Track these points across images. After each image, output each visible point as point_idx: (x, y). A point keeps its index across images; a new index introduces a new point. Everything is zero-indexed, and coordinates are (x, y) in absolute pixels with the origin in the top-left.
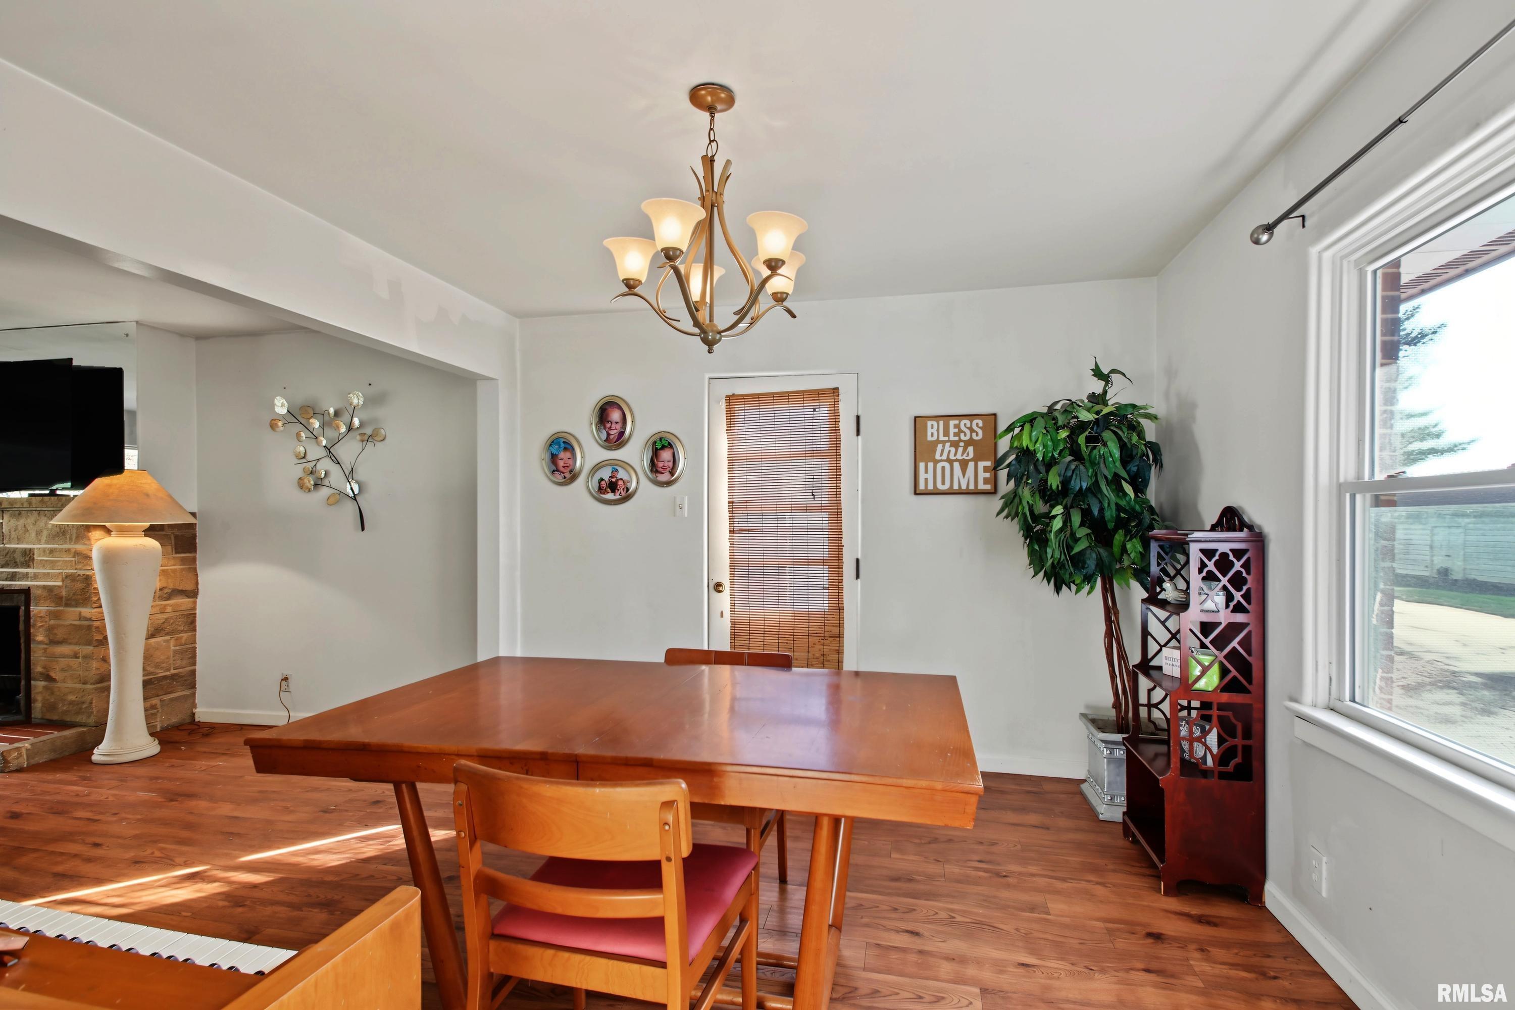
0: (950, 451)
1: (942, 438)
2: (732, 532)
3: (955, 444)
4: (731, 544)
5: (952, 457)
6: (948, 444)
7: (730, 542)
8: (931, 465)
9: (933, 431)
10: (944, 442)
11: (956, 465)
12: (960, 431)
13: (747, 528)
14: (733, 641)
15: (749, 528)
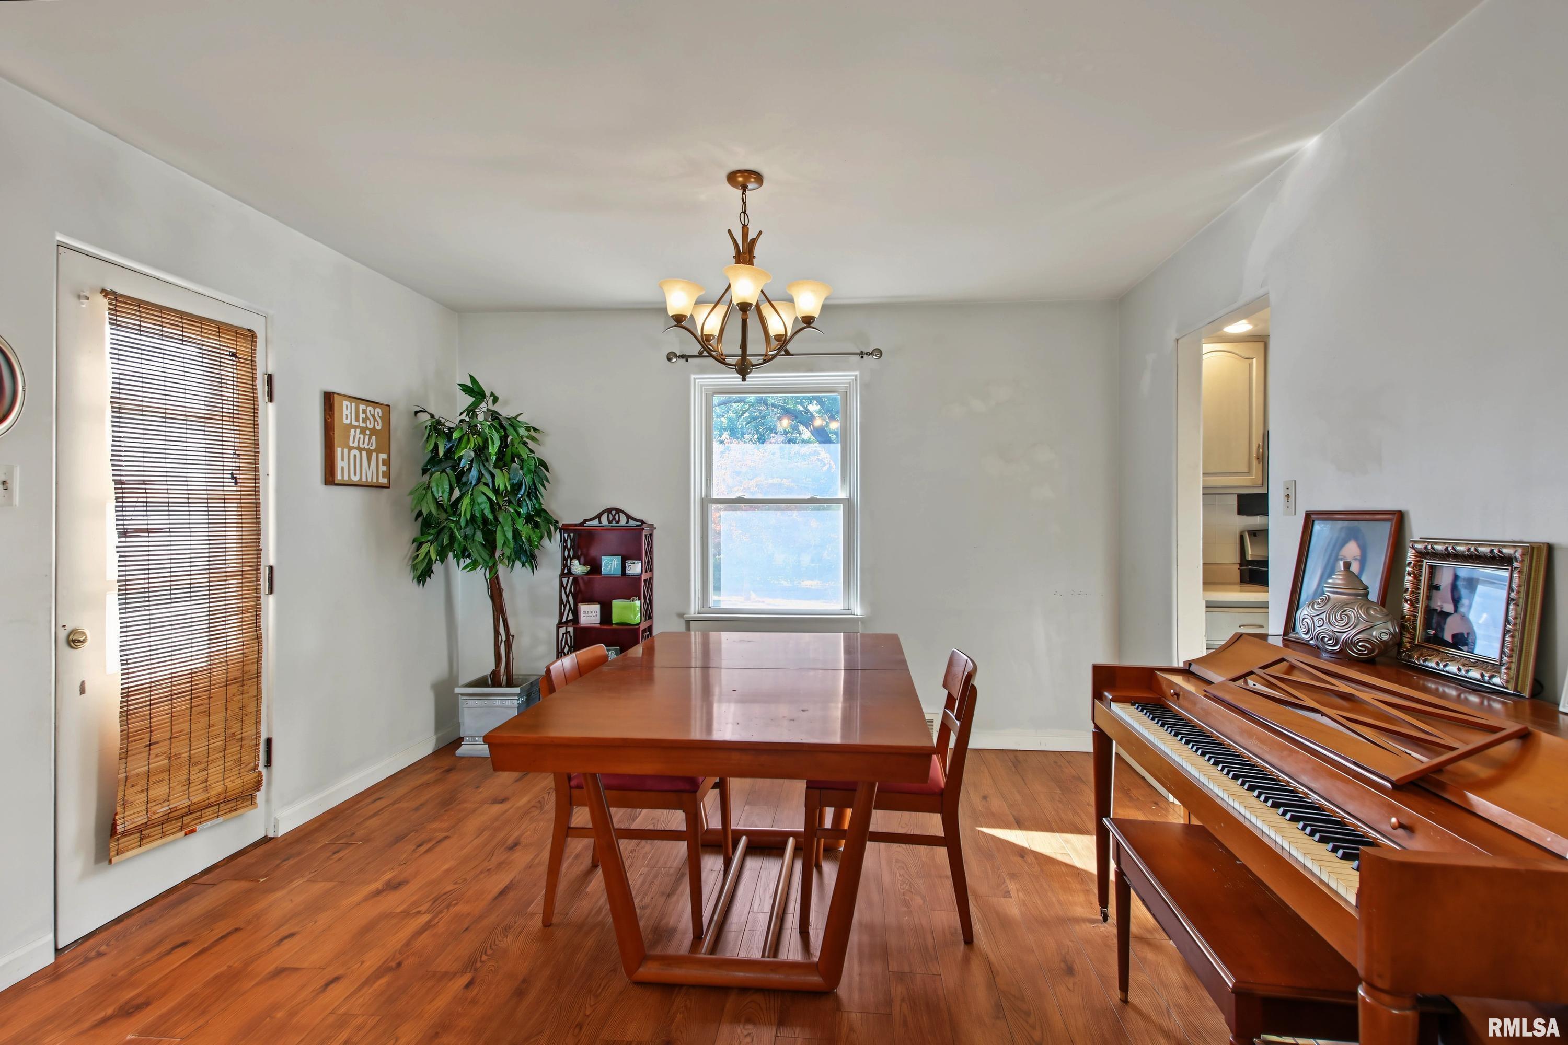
0: (359, 438)
1: (354, 423)
2: (123, 533)
3: (363, 431)
4: (120, 556)
5: (361, 446)
6: (358, 430)
7: (118, 552)
8: (346, 451)
9: (346, 413)
10: (356, 427)
11: (364, 453)
12: (367, 418)
13: (145, 527)
14: (125, 727)
15: (150, 527)
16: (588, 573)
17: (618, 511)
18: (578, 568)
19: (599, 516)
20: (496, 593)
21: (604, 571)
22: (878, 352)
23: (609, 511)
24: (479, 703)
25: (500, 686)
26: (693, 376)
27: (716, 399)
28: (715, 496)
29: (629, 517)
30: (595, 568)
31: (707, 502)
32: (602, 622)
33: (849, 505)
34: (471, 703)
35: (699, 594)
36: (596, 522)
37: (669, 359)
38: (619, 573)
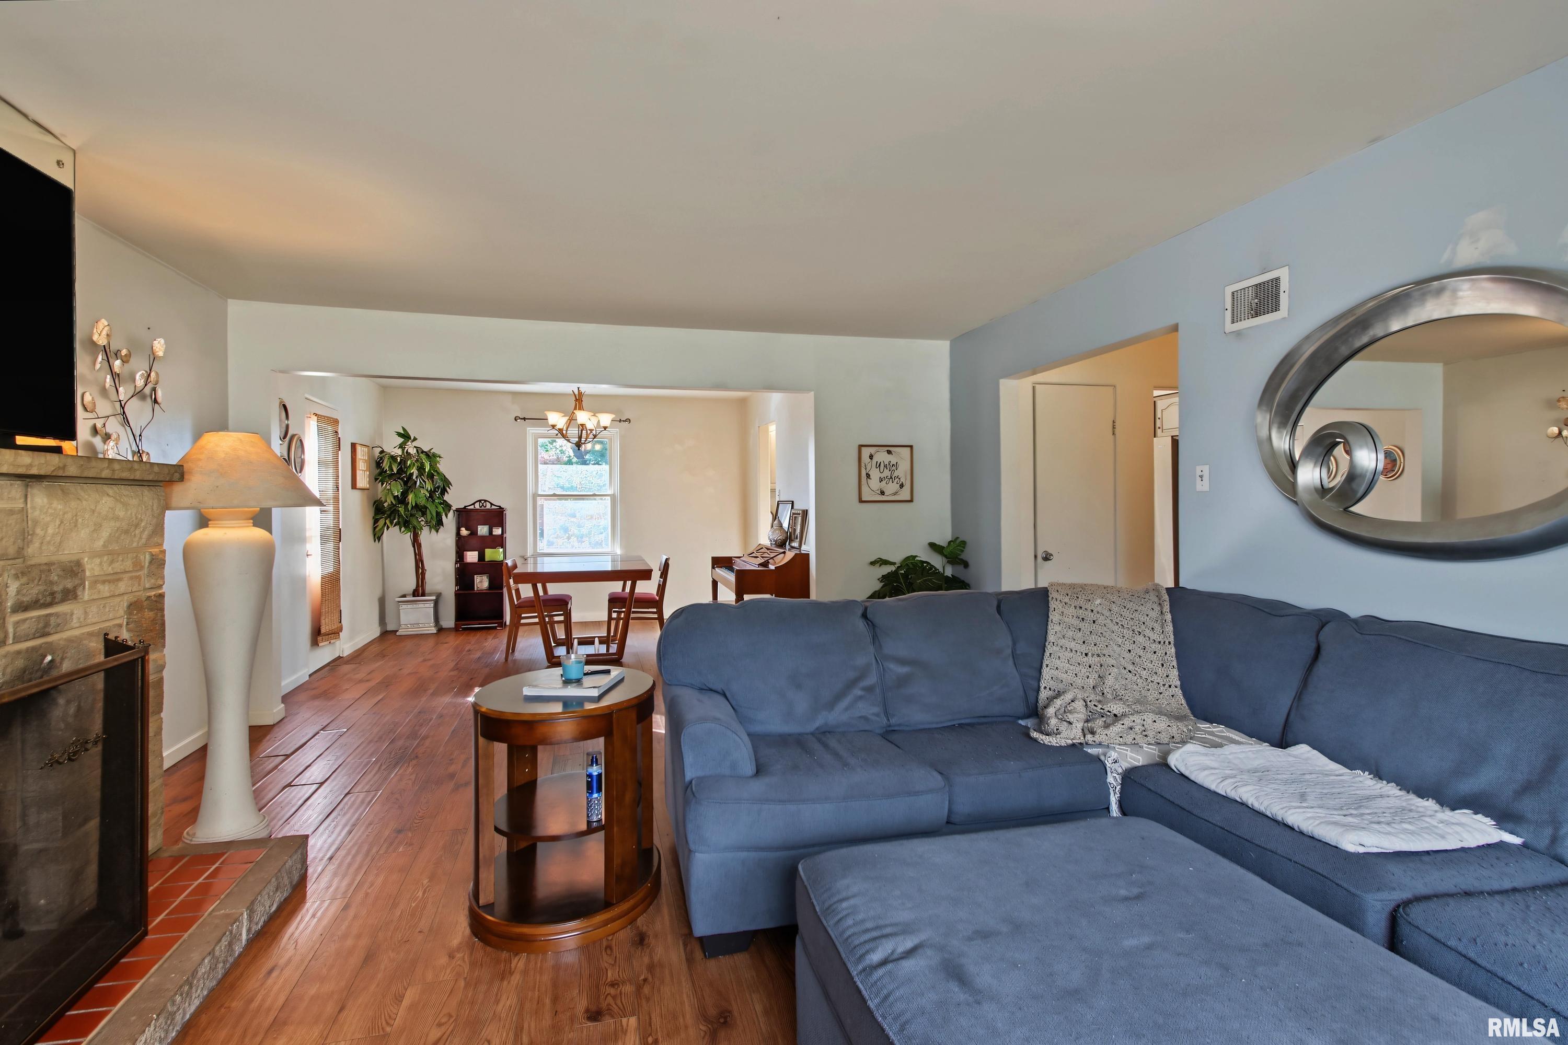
16: (469, 535)
17: (485, 501)
18: (464, 532)
19: (474, 504)
20: (416, 543)
21: (479, 533)
22: (628, 420)
23: (480, 501)
24: (409, 606)
25: (418, 596)
26: (528, 429)
27: (541, 441)
28: (540, 492)
29: (492, 504)
30: (474, 533)
31: (535, 496)
32: (479, 560)
33: (613, 497)
34: (404, 607)
35: (532, 545)
36: (472, 507)
37: (516, 420)
38: (487, 534)
